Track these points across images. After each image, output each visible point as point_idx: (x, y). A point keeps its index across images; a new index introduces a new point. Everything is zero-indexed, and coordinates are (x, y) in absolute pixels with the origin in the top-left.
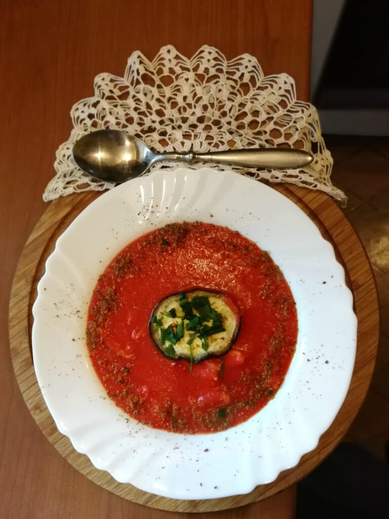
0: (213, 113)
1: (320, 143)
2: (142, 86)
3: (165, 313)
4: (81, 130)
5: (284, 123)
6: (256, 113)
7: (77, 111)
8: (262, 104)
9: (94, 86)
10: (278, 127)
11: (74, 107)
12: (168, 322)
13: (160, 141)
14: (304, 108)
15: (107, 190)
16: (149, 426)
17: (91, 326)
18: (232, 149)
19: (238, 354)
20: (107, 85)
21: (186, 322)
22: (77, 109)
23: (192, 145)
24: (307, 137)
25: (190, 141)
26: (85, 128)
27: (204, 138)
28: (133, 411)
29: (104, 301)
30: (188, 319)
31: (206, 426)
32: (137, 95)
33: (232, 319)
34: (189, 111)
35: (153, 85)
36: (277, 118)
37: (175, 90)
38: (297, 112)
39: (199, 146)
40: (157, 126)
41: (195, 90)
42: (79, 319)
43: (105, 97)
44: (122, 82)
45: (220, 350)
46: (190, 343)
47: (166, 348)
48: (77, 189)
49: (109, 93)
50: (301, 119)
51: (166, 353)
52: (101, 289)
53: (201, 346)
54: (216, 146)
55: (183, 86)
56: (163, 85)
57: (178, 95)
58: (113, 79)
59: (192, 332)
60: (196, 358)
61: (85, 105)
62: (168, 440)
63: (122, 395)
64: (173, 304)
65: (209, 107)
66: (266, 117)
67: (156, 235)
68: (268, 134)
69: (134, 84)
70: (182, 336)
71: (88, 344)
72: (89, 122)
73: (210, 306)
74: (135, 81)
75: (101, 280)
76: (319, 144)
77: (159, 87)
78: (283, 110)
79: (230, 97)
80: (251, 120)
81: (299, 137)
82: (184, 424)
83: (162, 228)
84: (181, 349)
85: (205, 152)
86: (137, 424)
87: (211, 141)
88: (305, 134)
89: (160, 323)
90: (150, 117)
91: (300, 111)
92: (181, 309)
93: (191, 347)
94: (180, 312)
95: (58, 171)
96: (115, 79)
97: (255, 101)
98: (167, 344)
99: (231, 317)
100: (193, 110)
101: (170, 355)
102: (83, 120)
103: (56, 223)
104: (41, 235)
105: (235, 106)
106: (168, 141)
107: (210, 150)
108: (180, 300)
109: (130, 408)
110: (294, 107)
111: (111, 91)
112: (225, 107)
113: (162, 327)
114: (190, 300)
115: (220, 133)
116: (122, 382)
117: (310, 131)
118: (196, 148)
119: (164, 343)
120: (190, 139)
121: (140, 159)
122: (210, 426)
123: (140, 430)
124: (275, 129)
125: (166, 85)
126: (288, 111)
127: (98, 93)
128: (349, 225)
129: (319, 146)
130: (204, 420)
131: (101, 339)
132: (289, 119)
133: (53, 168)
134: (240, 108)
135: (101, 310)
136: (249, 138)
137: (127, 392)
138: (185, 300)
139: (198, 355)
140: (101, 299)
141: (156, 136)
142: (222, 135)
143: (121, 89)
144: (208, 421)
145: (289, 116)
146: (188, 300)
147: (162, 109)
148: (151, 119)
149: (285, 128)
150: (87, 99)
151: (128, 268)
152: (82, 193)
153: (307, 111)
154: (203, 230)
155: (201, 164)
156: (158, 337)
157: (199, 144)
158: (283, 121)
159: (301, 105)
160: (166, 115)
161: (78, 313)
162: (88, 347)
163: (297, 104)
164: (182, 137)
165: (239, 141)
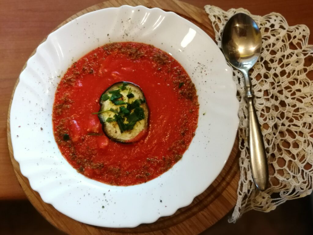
0: (290, 112)
1: (281, 200)
2: (302, 57)
3: (130, 91)
4: (261, 22)
5: (291, 168)
6: (296, 145)
7: (276, 17)
8: (305, 150)
9: (298, 25)
10: (287, 163)
11: (278, 14)
12: (125, 94)
13: (259, 74)
14: (307, 183)
15: (217, 43)
16: (56, 91)
17: (119, 45)
18: (262, 127)
19: (106, 144)
20: (300, 33)
21: (126, 106)
22: (277, 17)
23: (260, 98)
24: (282, 188)
25: (263, 95)
26: (263, 24)
27: (266, 106)
28: (65, 79)
29: (136, 51)
30: (128, 107)
31: (58, 128)
32: (295, 54)
33: (130, 137)
34: (289, 95)
35: (305, 65)
36: (295, 162)
37: (304, 83)
38: (304, 178)
39: (260, 103)
40: (272, 72)
41: (308, 97)
42: (122, 36)
43: (290, 33)
44: (304, 44)
45: (108, 131)
46: (112, 110)
47: (107, 95)
48: (215, 24)
49: (294, 36)
50: (298, 182)
51: (104, 95)
52: (144, 47)
53: (110, 117)
54: (262, 115)
55: (309, 88)
56: (306, 73)
57: (301, 85)
58: (306, 38)
59: (119, 111)
60: (101, 115)
61: (281, 21)
62: (48, 104)
63: (75, 71)
64: (137, 96)
65: (294, 109)
66: (294, 153)
67: (185, 78)
68: (280, 156)
69: (304, 52)
70: (116, 104)
71: (107, 45)
72: (268, 25)
73: (138, 120)
74: (306, 52)
75: (150, 46)
76: (279, 199)
77: (305, 70)
78: (303, 167)
79: (306, 124)
80: (289, 142)
81: (282, 181)
82: (58, 114)
83: (191, 82)
84: (107, 105)
85: (256, 108)
86: (57, 83)
87: (265, 111)
88: (285, 186)
89: (124, 89)
90: (278, 66)
91: (305, 181)
92: (134, 101)
93: (109, 111)
94: (132, 101)
95: (228, 12)
96: (306, 39)
97: (306, 144)
98: (110, 95)
99: (131, 137)
100: (290, 97)
101: (103, 98)
102: (269, 21)
103: (189, 15)
104: (179, 7)
105: (299, 129)
106: (261, 80)
107: (258, 111)
108: (140, 100)
109: (67, 77)
110: (307, 175)
111: (295, 37)
112: (297, 121)
113: (121, 90)
114: (141, 106)
115: (273, 118)
116: (84, 70)
117: (289, 190)
118: (258, 101)
119: (110, 93)
120: (264, 95)
121: (241, 60)
122: (58, 130)
123: (54, 85)
124: (285, 161)
125: (307, 75)
126: (303, 171)
127: (292, 28)
128: (212, 224)
129: (277, 199)
130: (61, 126)
131: (111, 53)
132: (296, 172)
133: (230, 8)
134: (298, 133)
135: (130, 50)
136: (273, 140)
137: (77, 74)
138: (140, 103)
139: (104, 116)
140: (137, 49)
141: (263, 71)
142: (272, 119)
143: (299, 44)
144: (61, 128)
145: (299, 172)
146: (141, 105)
147: (287, 74)
148: (277, 67)
149: (288, 169)
150: (286, 22)
151: (160, 63)
152: (212, 27)
153: (306, 186)
154: (193, 110)
155: (245, 105)
156: (114, 89)
157: (261, 103)
158: (294, 168)
159: (310, 181)
160: (282, 77)
161: (126, 35)
162: (105, 45)
163: (310, 177)
164: (265, 90)
165: (269, 132)
